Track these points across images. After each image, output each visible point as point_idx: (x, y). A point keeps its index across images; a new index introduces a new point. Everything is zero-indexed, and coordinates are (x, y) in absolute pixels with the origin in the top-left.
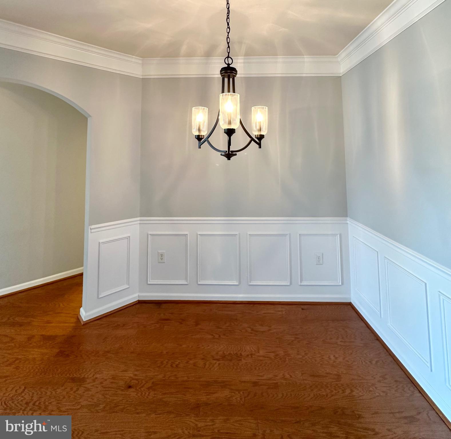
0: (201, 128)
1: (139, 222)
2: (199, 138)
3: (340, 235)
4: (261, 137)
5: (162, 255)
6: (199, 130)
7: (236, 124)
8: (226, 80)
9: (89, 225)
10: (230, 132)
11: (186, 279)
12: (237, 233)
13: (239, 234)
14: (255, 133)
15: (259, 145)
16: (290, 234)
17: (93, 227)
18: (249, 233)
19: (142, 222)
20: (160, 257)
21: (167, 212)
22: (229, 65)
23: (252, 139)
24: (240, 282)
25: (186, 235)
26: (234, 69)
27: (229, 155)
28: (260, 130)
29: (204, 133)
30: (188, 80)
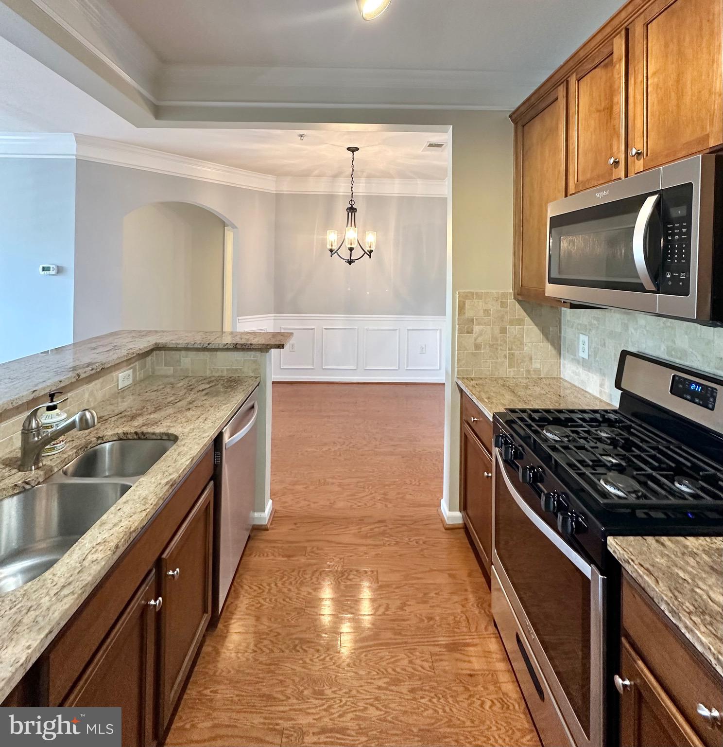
0: (333, 244)
1: (273, 318)
2: (331, 251)
3: (441, 330)
4: (371, 252)
5: (293, 346)
6: (332, 246)
7: (355, 244)
8: (350, 214)
9: (238, 316)
10: (351, 249)
11: (313, 364)
12: (356, 328)
13: (358, 329)
14: (367, 249)
15: (370, 256)
16: (399, 329)
17: (240, 318)
18: (366, 328)
19: (276, 318)
20: (291, 347)
21: (297, 310)
22: (352, 205)
23: (365, 253)
24: (357, 367)
25: (313, 329)
26: (355, 209)
27: (350, 262)
28: (370, 247)
29: (335, 248)
30: (316, 197)
